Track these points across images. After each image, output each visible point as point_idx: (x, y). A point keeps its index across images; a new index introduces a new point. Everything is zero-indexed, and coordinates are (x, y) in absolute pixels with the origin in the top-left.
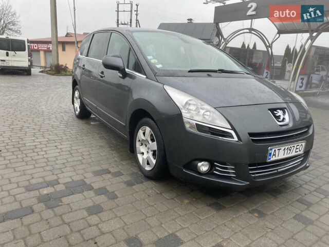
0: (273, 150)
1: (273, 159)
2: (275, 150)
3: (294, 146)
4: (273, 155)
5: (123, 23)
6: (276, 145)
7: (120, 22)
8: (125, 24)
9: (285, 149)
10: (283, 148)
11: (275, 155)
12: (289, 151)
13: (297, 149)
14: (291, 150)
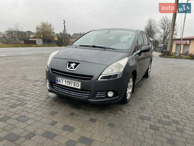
0: (59, 79)
3: (72, 82)
10: (64, 80)
11: (60, 82)
12: (69, 84)
13: (74, 84)
14: (70, 83)
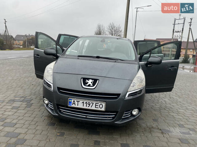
1: (73, 106)
2: (74, 101)
3: (93, 103)
4: (73, 104)
5: (177, 31)
6: (75, 98)
7: (175, 31)
8: (178, 32)
9: (83, 102)
10: (81, 102)
11: (75, 104)
12: (88, 105)
13: (96, 105)
14: (90, 105)
